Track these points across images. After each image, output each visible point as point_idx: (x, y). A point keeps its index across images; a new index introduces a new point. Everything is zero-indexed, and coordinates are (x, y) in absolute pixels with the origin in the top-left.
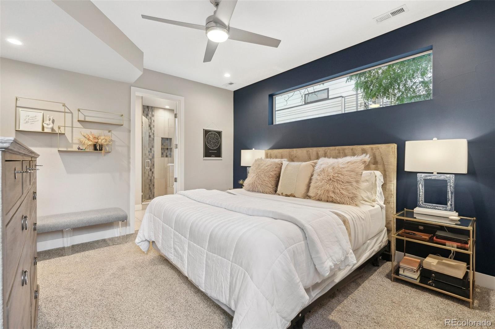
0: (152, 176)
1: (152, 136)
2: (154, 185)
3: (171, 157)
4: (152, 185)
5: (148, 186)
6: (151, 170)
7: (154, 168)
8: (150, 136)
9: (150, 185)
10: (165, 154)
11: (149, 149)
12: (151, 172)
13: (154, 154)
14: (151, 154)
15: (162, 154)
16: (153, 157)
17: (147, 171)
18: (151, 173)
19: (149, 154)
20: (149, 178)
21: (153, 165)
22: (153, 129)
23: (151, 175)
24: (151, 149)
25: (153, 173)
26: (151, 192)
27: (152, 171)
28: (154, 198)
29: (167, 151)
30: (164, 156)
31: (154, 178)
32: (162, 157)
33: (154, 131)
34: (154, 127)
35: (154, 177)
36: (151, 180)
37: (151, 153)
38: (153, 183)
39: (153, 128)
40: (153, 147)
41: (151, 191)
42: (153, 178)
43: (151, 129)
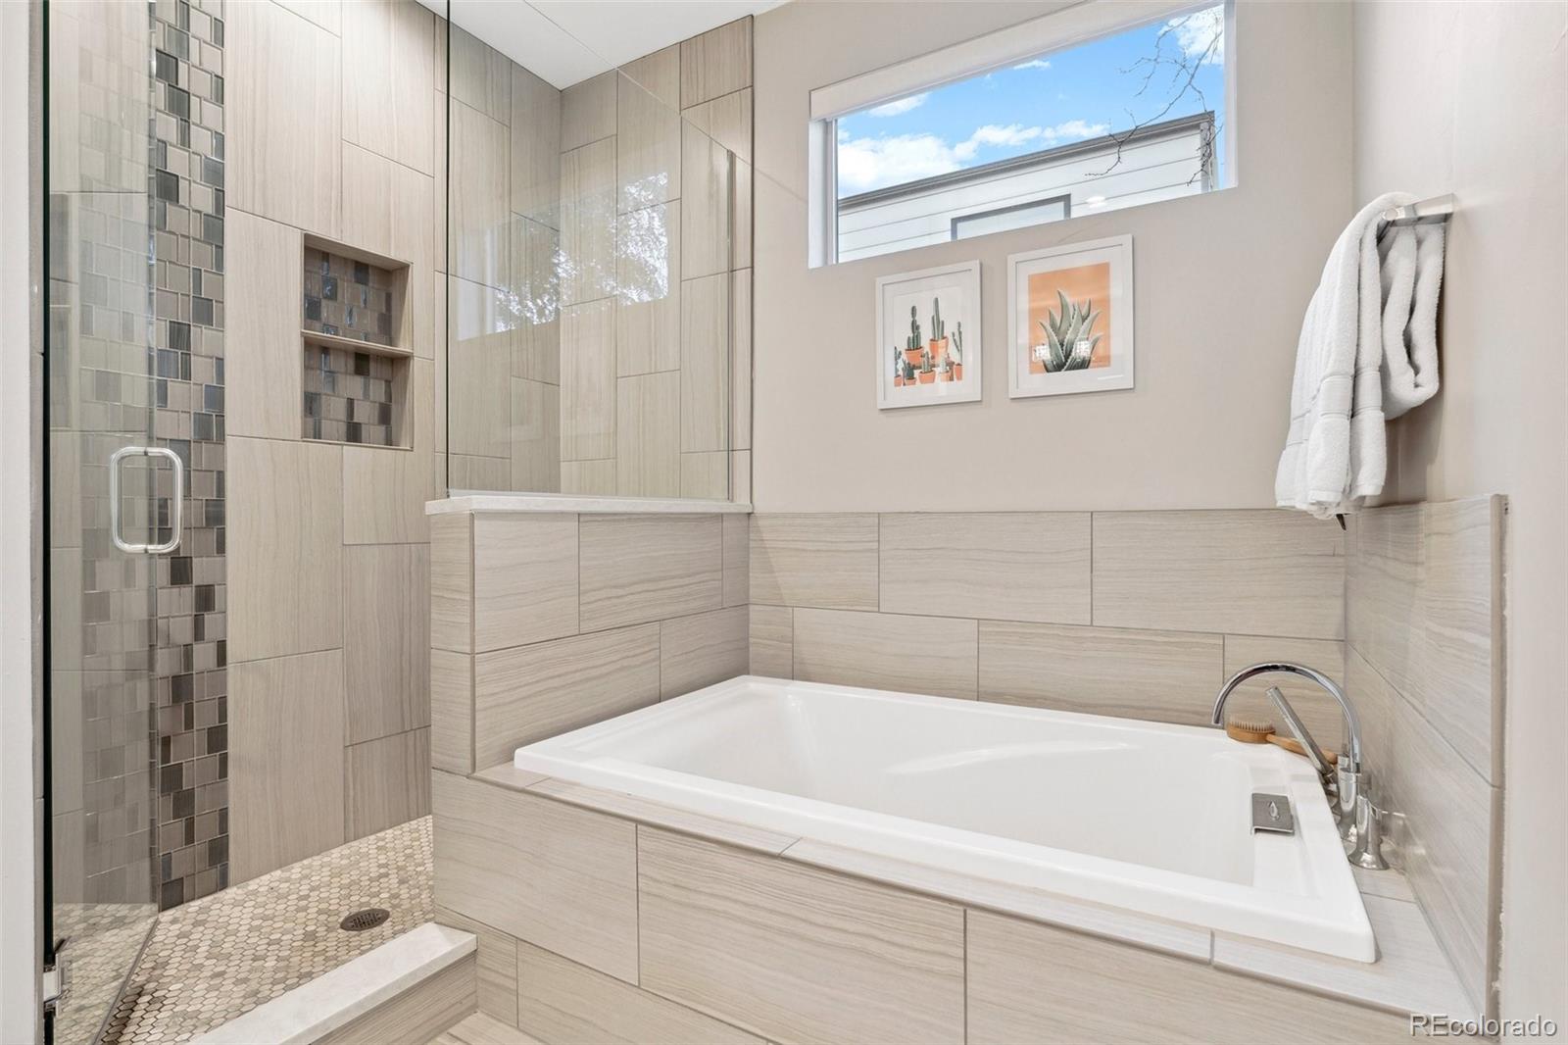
0: (199, 634)
1: (198, 196)
2: (217, 739)
3: (389, 441)
4: (198, 737)
5: (138, 755)
6: (180, 570)
7: (221, 549)
8: (166, 187)
9: (166, 742)
10: (334, 408)
11: (156, 336)
12: (188, 593)
13: (215, 397)
14: (175, 387)
15: (311, 403)
16: (210, 427)
17: (128, 580)
18: (178, 602)
19: (163, 388)
20: (166, 664)
21: (215, 517)
22: (202, 110)
23: (182, 631)
24: (179, 335)
25: (206, 599)
26: (180, 825)
27: (199, 576)
28: (223, 884)
29: (359, 380)
30: (325, 425)
31: (222, 659)
32: (305, 435)
33: (220, 140)
34: (220, 98)
35: (222, 646)
36: (180, 687)
37: (187, 375)
38: (204, 718)
39: (210, 109)
40: (207, 310)
41: (183, 804)
42: (203, 656)
43: (179, 103)
